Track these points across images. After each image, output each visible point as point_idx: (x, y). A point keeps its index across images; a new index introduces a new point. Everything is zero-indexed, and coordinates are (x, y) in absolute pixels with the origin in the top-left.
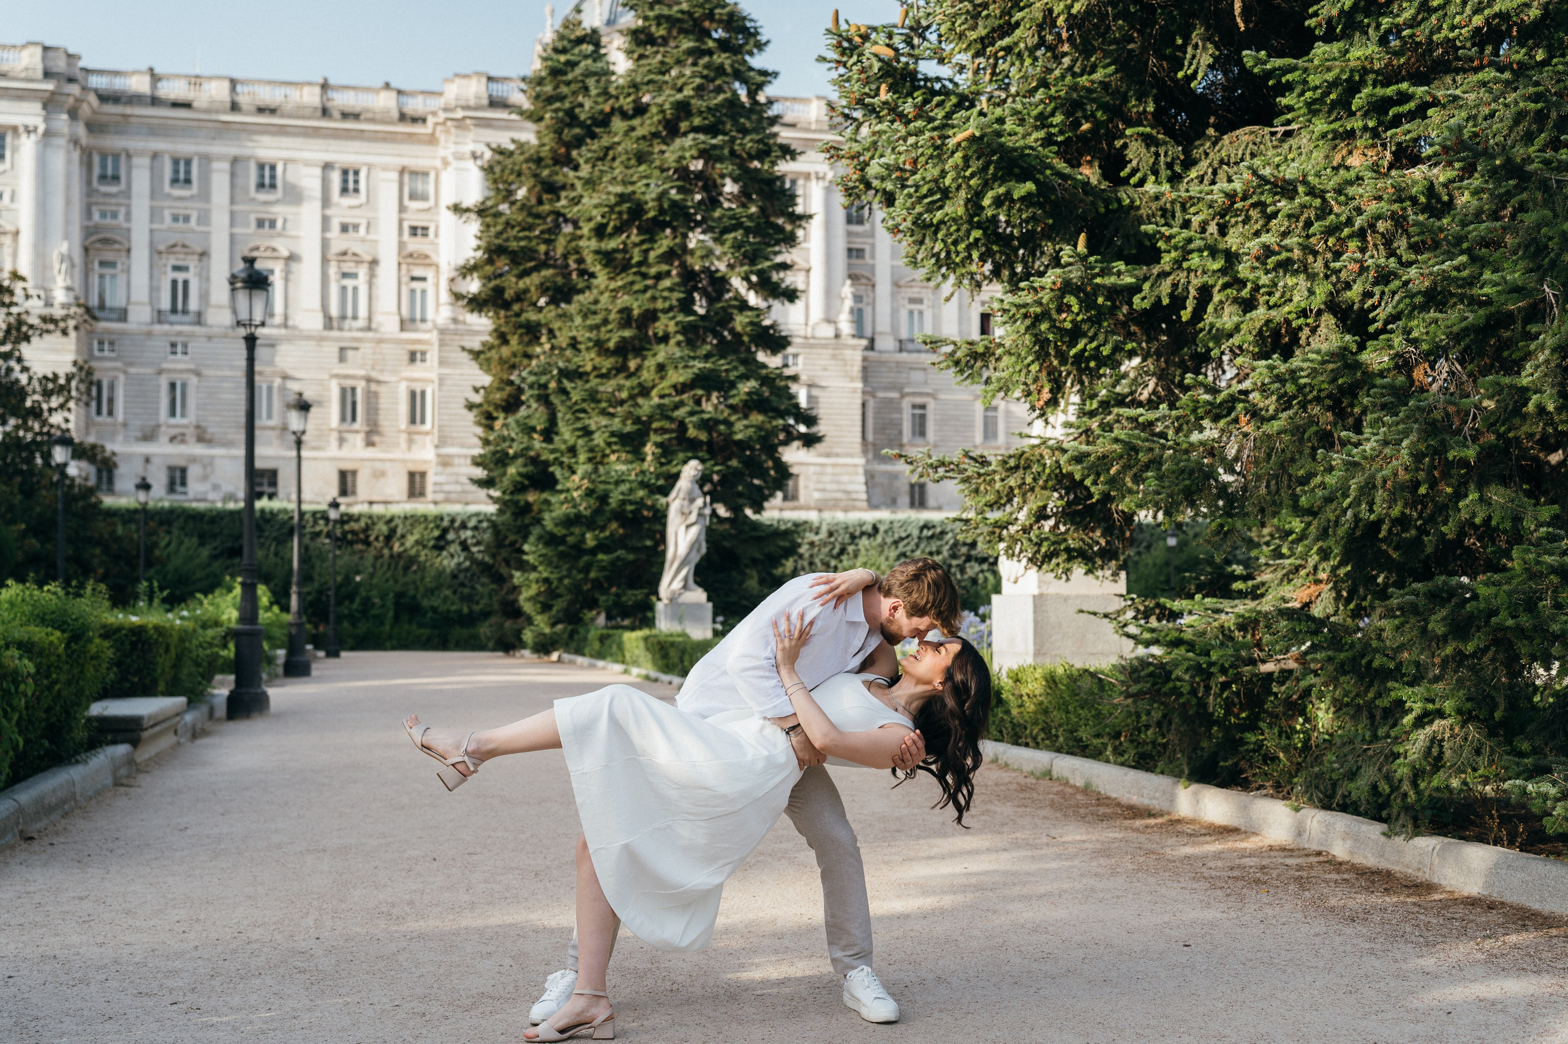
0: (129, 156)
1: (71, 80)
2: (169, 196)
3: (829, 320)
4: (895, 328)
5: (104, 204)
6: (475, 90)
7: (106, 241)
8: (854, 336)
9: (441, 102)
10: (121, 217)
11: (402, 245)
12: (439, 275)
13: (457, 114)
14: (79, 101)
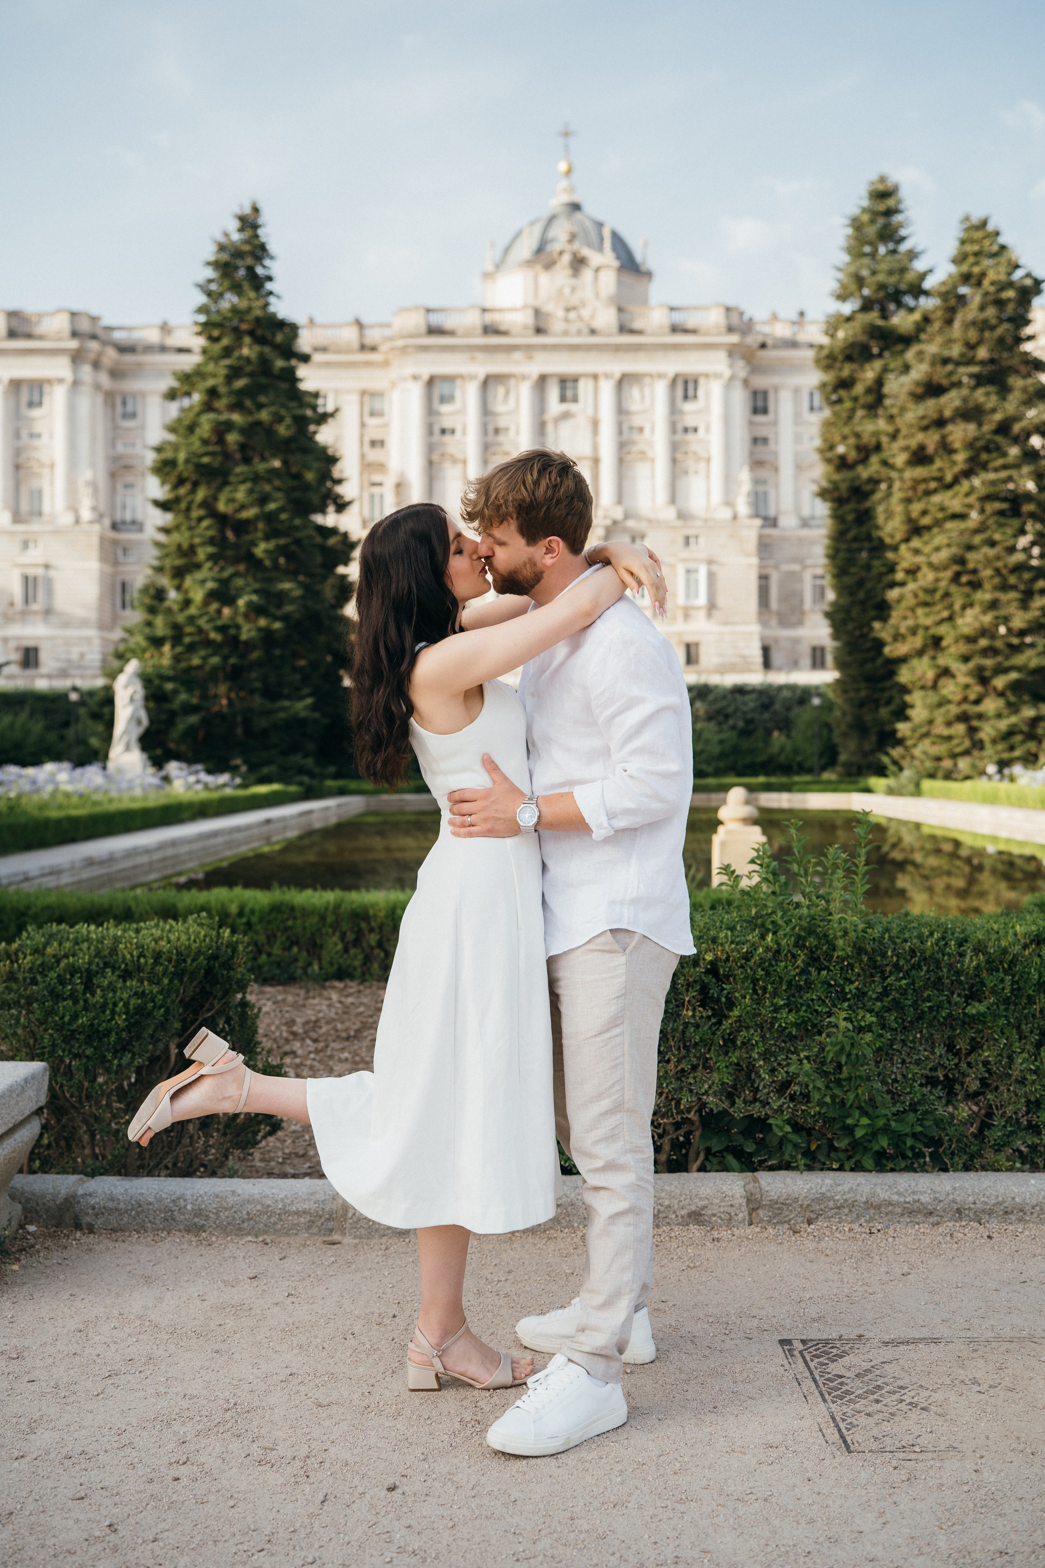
0: (144, 396)
1: (94, 337)
3: (729, 502)
4: (797, 508)
5: (125, 437)
6: (416, 321)
8: (751, 517)
9: (387, 332)
10: (138, 447)
11: (363, 456)
12: (389, 481)
13: (401, 343)
14: (100, 354)
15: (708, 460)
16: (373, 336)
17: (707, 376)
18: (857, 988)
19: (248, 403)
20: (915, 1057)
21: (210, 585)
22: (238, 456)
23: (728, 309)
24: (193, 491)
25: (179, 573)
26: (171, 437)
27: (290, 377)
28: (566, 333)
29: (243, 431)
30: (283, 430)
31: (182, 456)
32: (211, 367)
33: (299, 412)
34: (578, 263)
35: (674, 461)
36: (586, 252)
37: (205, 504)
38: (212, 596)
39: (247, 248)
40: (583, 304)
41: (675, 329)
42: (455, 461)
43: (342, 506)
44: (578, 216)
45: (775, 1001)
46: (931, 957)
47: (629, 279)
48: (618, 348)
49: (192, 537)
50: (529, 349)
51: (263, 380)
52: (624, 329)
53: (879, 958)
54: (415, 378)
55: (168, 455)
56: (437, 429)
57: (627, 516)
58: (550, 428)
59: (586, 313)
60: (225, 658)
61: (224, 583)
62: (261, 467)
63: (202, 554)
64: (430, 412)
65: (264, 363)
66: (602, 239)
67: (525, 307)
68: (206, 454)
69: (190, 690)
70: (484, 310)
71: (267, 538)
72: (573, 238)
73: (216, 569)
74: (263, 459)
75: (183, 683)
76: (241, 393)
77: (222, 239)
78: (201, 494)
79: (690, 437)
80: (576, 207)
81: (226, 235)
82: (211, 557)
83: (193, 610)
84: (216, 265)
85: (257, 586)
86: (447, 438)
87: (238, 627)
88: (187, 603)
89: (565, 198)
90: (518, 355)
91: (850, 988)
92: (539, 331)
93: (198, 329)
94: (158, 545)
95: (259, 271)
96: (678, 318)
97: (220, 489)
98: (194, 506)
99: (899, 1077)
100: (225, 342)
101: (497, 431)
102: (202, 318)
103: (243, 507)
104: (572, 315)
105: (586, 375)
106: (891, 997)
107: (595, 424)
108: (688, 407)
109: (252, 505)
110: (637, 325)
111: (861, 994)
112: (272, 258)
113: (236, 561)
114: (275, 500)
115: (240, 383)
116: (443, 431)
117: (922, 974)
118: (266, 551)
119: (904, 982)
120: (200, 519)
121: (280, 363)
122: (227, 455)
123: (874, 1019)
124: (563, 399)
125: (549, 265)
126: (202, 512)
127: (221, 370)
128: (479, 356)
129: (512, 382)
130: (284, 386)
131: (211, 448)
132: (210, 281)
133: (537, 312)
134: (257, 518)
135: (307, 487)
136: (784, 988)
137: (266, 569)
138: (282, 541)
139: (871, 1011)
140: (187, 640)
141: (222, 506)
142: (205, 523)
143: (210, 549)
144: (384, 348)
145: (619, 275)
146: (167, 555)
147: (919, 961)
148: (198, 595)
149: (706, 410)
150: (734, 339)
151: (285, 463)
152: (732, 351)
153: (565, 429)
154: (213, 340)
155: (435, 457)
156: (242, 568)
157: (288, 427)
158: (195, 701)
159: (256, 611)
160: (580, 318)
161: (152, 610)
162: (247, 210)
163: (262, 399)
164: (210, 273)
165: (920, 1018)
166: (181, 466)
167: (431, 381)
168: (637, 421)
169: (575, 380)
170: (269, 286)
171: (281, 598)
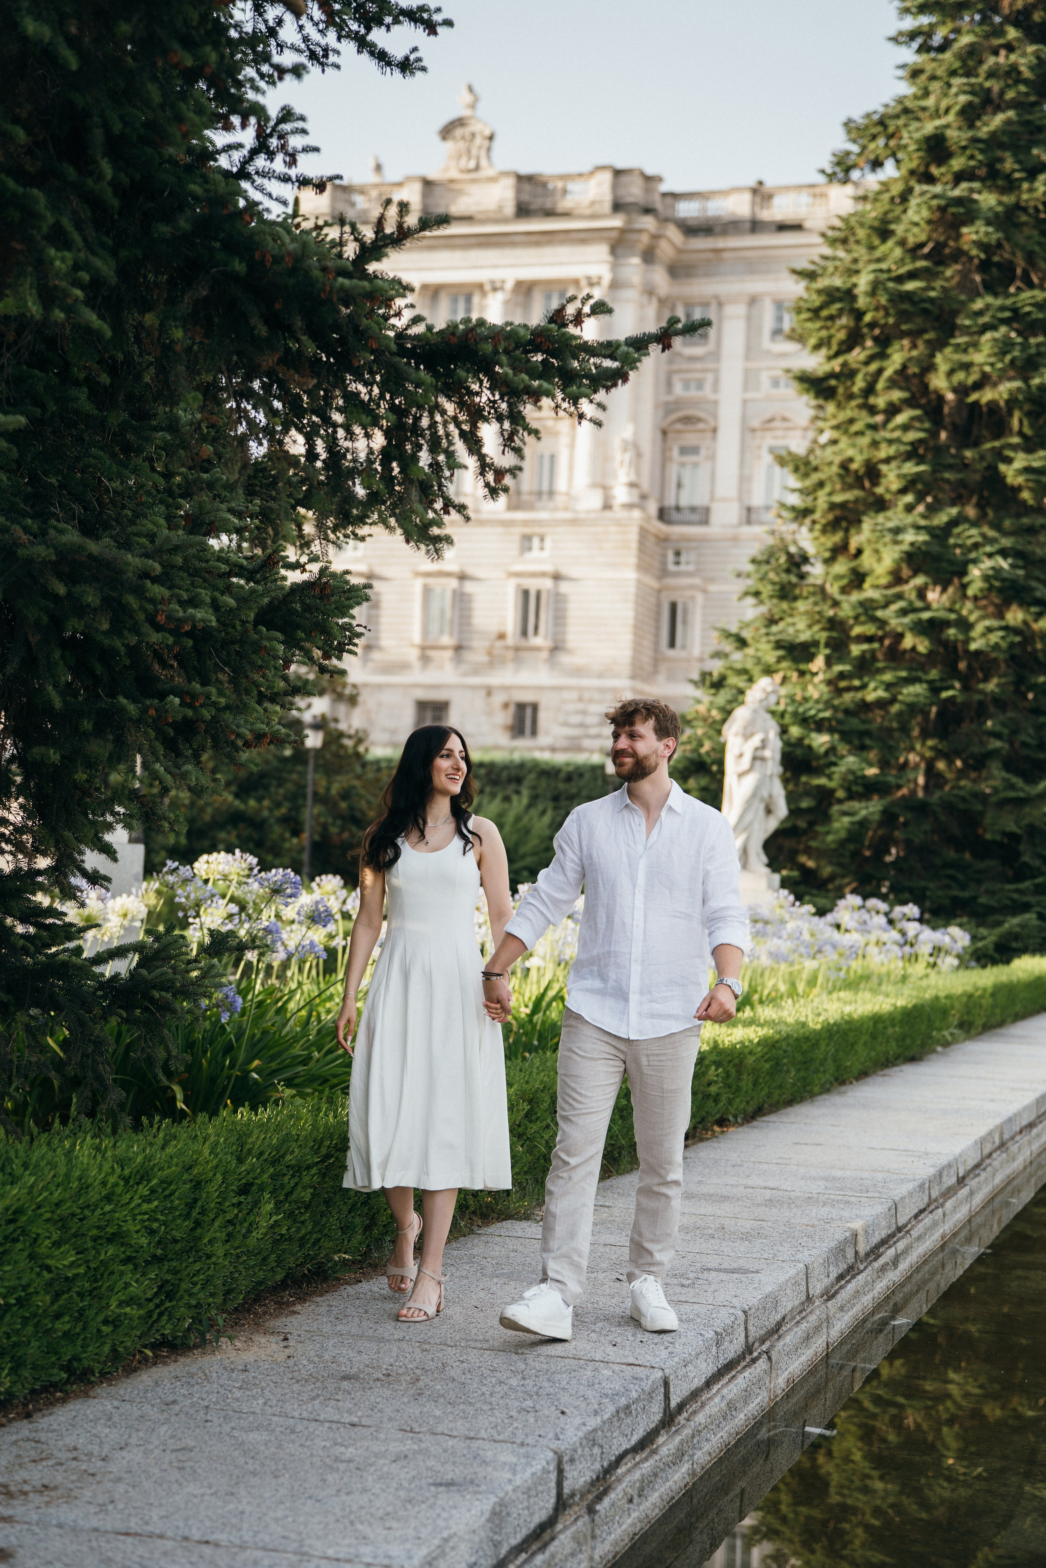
0: (720, 305)
1: (648, 210)
2: (768, 353)
5: (688, 371)
7: (688, 420)
10: (708, 387)
21: (910, 539)
25: (842, 520)
29: (997, 220)
31: (863, 282)
37: (901, 378)
49: (875, 444)
55: (834, 282)
60: (935, 689)
61: (941, 534)
63: (893, 478)
68: (912, 275)
69: (860, 749)
73: (921, 508)
75: (846, 736)
76: (994, 142)
78: (897, 357)
83: (869, 592)
85: (1006, 542)
87: (965, 625)
97: (937, 345)
98: (880, 385)
103: (983, 381)
109: (1003, 376)
115: (993, 123)
118: (1027, 470)
120: (892, 410)
126: (897, 395)
134: (1012, 402)
137: (1025, 509)
140: (856, 650)
141: (939, 382)
142: (901, 419)
143: (911, 468)
146: (821, 484)
148: (882, 561)
158: (872, 771)
159: (1005, 591)
161: (785, 593)
163: (1041, 156)
166: (862, 302)
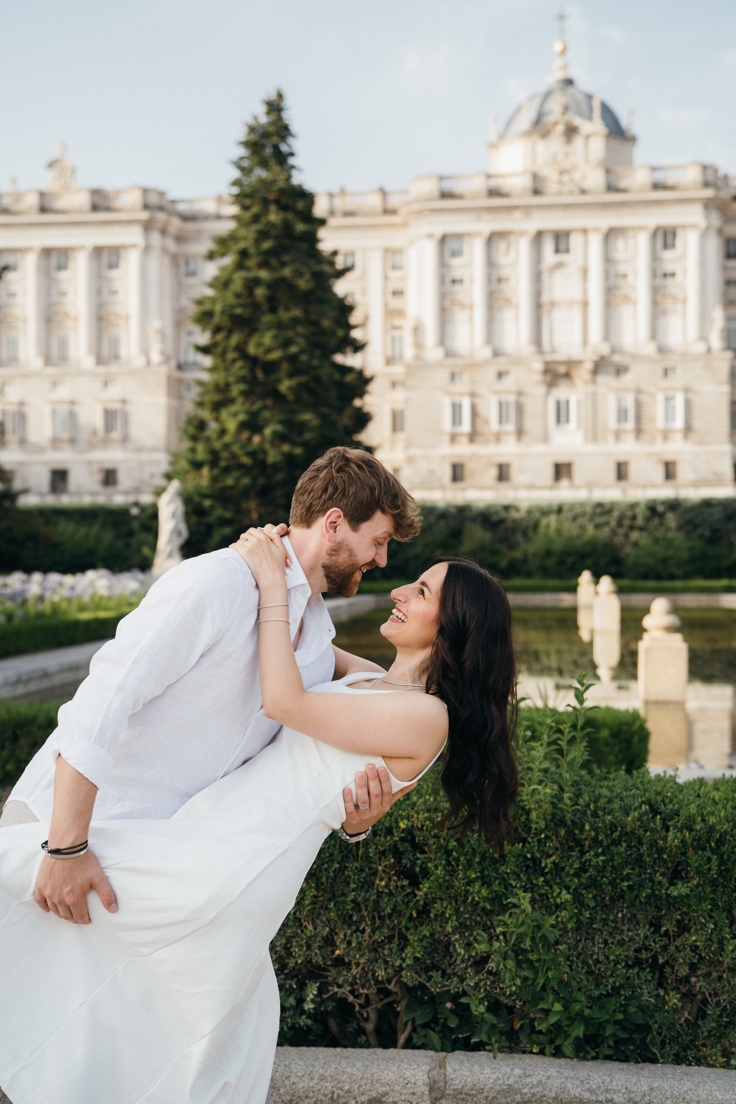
1: (161, 209)
3: (703, 338)
5: (189, 293)
6: (431, 187)
8: (724, 350)
9: (406, 198)
11: (386, 305)
12: (408, 325)
13: (417, 207)
14: (166, 224)
15: (684, 301)
16: (394, 201)
17: (684, 227)
18: (554, 863)
19: (274, 262)
20: (618, 938)
21: (242, 417)
22: (265, 307)
23: (705, 168)
24: (228, 337)
25: (217, 407)
26: (210, 292)
27: (312, 239)
28: (560, 194)
29: (269, 286)
30: (303, 284)
31: (218, 308)
32: (243, 232)
33: (317, 268)
34: (571, 131)
35: (655, 303)
36: (578, 121)
37: (238, 348)
38: (243, 426)
39: (272, 129)
40: (574, 167)
41: (657, 186)
42: (463, 305)
43: (358, 347)
44: (571, 90)
45: (468, 873)
46: (632, 832)
47: (617, 144)
48: (605, 206)
49: (227, 376)
50: (527, 209)
51: (286, 242)
52: (611, 188)
53: (577, 832)
54: (430, 236)
55: (207, 307)
56: (448, 279)
57: (613, 351)
58: (545, 277)
59: (577, 175)
60: (255, 479)
61: (254, 415)
62: (284, 315)
63: (236, 390)
64: (443, 265)
65: (287, 227)
66: (591, 109)
67: (524, 173)
68: (239, 306)
69: (224, 506)
70: (489, 176)
71: (291, 375)
72: (566, 109)
73: (247, 403)
74: (287, 309)
75: (219, 500)
76: (267, 253)
77: (251, 121)
78: (235, 340)
79: (669, 281)
80: (569, 82)
81: (256, 118)
82: (243, 393)
83: (228, 438)
84: (247, 144)
85: (282, 417)
86: (457, 288)
87: (265, 452)
88: (223, 432)
89: (560, 75)
90: (517, 215)
91: (547, 863)
92: (537, 192)
93: (233, 199)
94: (200, 383)
95: (284, 148)
96: (660, 177)
97: (250, 335)
98: (229, 350)
99: (602, 958)
100: (255, 209)
101: (500, 280)
102: (236, 190)
103: (269, 351)
104: (566, 178)
105: (577, 230)
106: (588, 874)
107: (585, 272)
108: (668, 255)
109: (277, 348)
110: (623, 183)
111: (558, 868)
112: (293, 136)
113: (264, 396)
114: (296, 343)
115: (267, 245)
116: (454, 281)
117: (622, 850)
118: (289, 388)
119: (602, 858)
120: (234, 361)
121: (300, 227)
122: (256, 306)
123: (569, 897)
124: (557, 251)
125: (545, 134)
126: (236, 355)
127: (250, 233)
128: (486, 216)
129: (512, 238)
130: (304, 246)
131: (242, 301)
132: (242, 158)
133: (535, 177)
134: (282, 359)
135: (323, 332)
136: (477, 860)
137: (289, 403)
138: (303, 379)
139: (568, 888)
140: (223, 463)
141: (252, 349)
142: (239, 364)
143: (242, 387)
144: (403, 211)
145: (607, 141)
146: (207, 392)
147: (620, 836)
148: (232, 425)
149: (683, 257)
150: (709, 193)
151: (306, 312)
152: (708, 204)
153: (559, 277)
154: (245, 208)
155: (447, 303)
156: (269, 402)
157: (308, 281)
159: (280, 438)
160: (572, 180)
161: (194, 438)
162: (273, 97)
163: (286, 258)
164: (242, 152)
165: (621, 896)
166: (218, 316)
167: (444, 239)
168: (622, 268)
169: (567, 234)
170: (291, 161)
171: (301, 427)
